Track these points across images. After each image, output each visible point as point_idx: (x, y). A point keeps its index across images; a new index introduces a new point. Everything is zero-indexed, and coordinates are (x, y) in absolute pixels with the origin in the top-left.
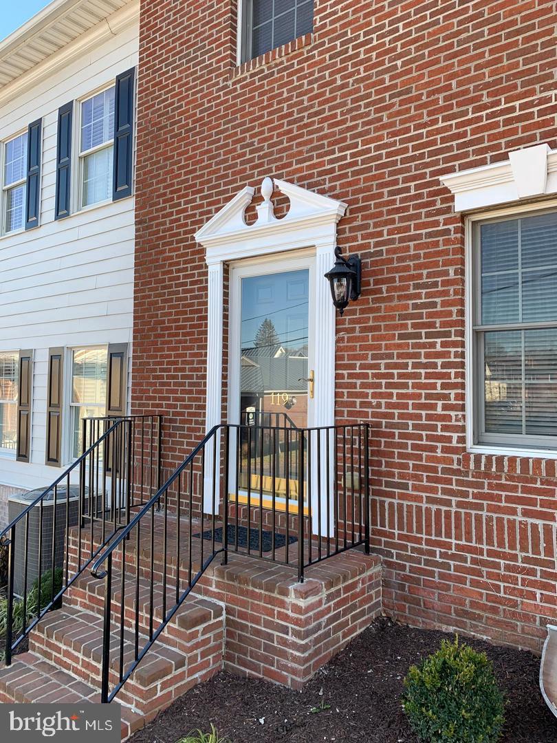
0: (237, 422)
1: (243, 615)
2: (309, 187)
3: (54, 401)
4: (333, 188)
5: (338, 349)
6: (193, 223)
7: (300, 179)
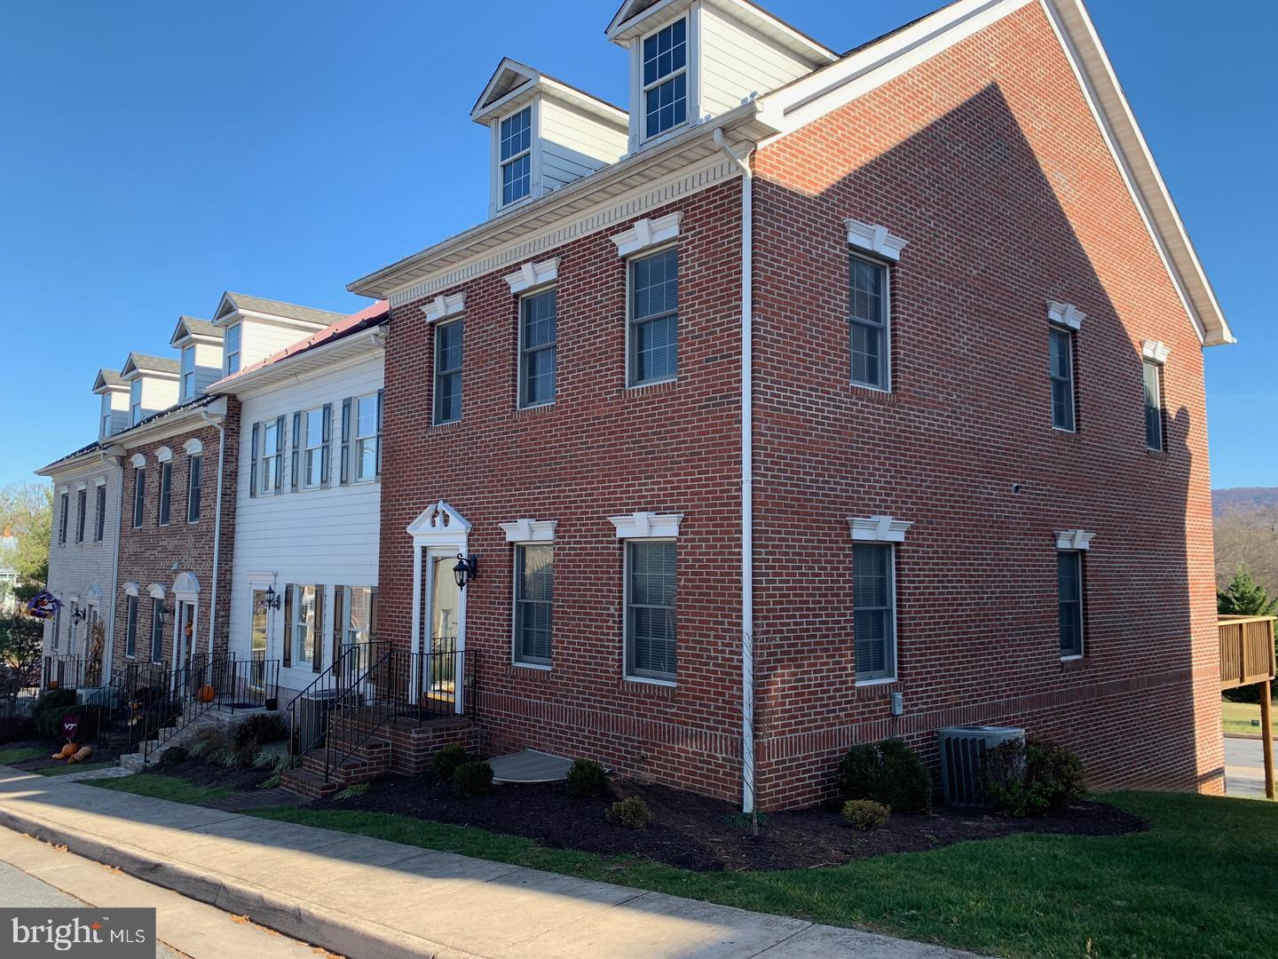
0: (417, 652)
1: (398, 746)
2: (459, 511)
3: (338, 627)
4: (467, 515)
5: (468, 607)
6: (409, 518)
7: (455, 505)
